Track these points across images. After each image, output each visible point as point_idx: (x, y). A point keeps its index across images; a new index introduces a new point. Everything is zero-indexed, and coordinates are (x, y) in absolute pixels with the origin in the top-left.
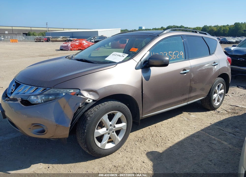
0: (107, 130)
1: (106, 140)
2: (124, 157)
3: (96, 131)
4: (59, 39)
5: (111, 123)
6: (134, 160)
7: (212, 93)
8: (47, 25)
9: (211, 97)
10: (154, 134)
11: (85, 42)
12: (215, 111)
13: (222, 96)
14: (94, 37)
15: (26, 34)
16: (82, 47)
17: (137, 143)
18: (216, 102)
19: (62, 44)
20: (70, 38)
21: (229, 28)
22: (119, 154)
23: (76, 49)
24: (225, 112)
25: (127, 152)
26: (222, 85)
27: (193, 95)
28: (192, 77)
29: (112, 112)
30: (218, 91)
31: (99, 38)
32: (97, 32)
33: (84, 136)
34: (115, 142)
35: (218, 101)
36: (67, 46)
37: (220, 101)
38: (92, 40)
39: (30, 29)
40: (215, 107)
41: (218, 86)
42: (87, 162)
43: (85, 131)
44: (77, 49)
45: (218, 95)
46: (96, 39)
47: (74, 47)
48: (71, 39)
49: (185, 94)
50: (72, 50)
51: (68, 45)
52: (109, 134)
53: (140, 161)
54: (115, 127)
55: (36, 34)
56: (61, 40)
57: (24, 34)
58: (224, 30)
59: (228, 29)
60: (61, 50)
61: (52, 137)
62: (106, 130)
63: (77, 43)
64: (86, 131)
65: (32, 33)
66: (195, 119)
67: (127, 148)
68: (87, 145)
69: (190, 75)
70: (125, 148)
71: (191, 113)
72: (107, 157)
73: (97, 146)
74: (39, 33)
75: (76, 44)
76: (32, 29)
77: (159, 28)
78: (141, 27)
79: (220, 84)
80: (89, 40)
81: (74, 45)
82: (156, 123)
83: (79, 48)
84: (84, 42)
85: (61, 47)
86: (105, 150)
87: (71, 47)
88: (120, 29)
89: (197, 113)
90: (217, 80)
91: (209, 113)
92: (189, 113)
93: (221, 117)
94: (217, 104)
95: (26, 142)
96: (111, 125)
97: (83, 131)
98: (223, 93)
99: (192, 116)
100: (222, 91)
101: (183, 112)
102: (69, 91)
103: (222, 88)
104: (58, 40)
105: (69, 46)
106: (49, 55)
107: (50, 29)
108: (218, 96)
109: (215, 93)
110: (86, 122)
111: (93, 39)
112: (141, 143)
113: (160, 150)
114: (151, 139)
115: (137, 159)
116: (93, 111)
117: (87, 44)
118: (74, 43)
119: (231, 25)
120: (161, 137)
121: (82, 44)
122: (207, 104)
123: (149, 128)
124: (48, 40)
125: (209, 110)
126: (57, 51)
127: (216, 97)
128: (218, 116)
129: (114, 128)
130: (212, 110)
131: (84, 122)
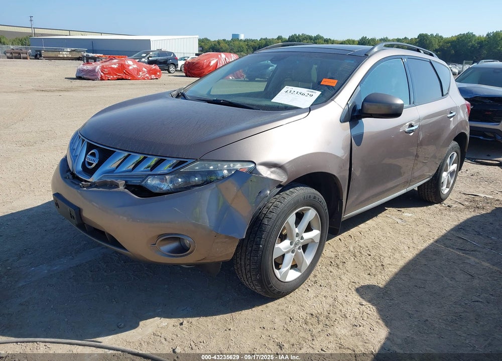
0: (291, 244)
1: (289, 265)
2: (319, 296)
3: (277, 246)
4: (64, 53)
5: (297, 230)
6: (341, 300)
7: (441, 170)
8: (31, 20)
9: (438, 178)
10: (356, 251)
11: (131, 64)
12: (443, 205)
13: (453, 175)
14: (147, 53)
16: (125, 74)
17: (331, 269)
18: (445, 187)
19: (80, 65)
20: (87, 51)
22: (308, 290)
23: (112, 77)
24: (461, 207)
25: (321, 286)
26: (455, 155)
28: (421, 139)
29: (303, 208)
30: (449, 166)
31: (159, 54)
32: (149, 41)
33: (257, 257)
34: (301, 267)
35: (447, 185)
36: (93, 71)
38: (143, 60)
40: (442, 196)
42: (253, 309)
43: (259, 247)
44: (115, 77)
45: (448, 174)
46: (151, 57)
47: (109, 74)
48: (91, 55)
50: (104, 80)
51: (95, 67)
52: (293, 252)
53: (354, 302)
54: (302, 238)
55: (5, 41)
56: (67, 57)
60: (79, 78)
61: (202, 260)
62: (289, 244)
63: (114, 64)
64: (261, 246)
66: (414, 219)
67: (316, 279)
68: (261, 275)
69: (418, 136)
70: (313, 280)
71: (402, 209)
72: (288, 297)
73: (276, 277)
74: (13, 38)
75: (113, 66)
77: (273, 39)
78: (238, 35)
80: (138, 59)
81: (110, 69)
82: (349, 229)
83: (119, 75)
84: (130, 62)
85: (80, 71)
86: (287, 284)
87: (102, 74)
88: (198, 36)
89: (412, 209)
90: (450, 146)
91: (432, 208)
92: (398, 209)
93: (459, 215)
94: (446, 192)
95: (105, 274)
96: (297, 235)
97: (255, 247)
98: (456, 170)
99: (406, 214)
100: (455, 166)
101: (386, 208)
102: (233, 166)
104: (61, 56)
105: (96, 71)
106: (58, 89)
107: (37, 31)
108: (447, 177)
110: (261, 228)
111: (144, 57)
112: (339, 268)
113: (381, 280)
114: (353, 259)
115: (346, 298)
116: (272, 207)
117: (135, 66)
118: (107, 63)
119: (411, 39)
120: (370, 255)
121: (126, 67)
123: (340, 239)
124: (37, 56)
125: (431, 203)
126: (72, 80)
127: (445, 179)
128: (452, 214)
129: (302, 241)
130: (437, 204)
131: (257, 228)
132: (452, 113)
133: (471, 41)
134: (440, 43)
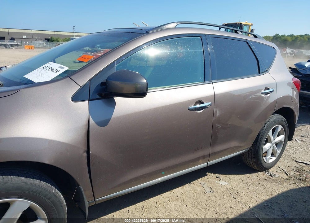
7: (260, 142)
8: (74, 28)
9: (258, 150)
12: (266, 174)
13: (280, 145)
15: (48, 40)
18: (269, 156)
21: (308, 39)
24: (284, 177)
26: (280, 127)
27: (218, 148)
28: (218, 115)
30: (272, 138)
35: (273, 155)
37: (277, 155)
39: (53, 33)
40: (266, 166)
41: (274, 130)
45: (273, 144)
49: (201, 148)
55: (60, 40)
57: (45, 39)
65: (55, 38)
66: (225, 189)
69: (213, 113)
71: (222, 176)
74: (64, 38)
76: (57, 33)
79: (278, 126)
90: (272, 120)
91: (254, 176)
93: (275, 188)
94: (271, 161)
98: (283, 140)
99: (223, 183)
100: (282, 137)
103: (282, 132)
107: (77, 34)
108: (272, 147)
109: (267, 141)
122: (252, 161)
125: (255, 171)
127: (269, 149)
128: (269, 185)
130: (261, 171)
132: (269, 89)
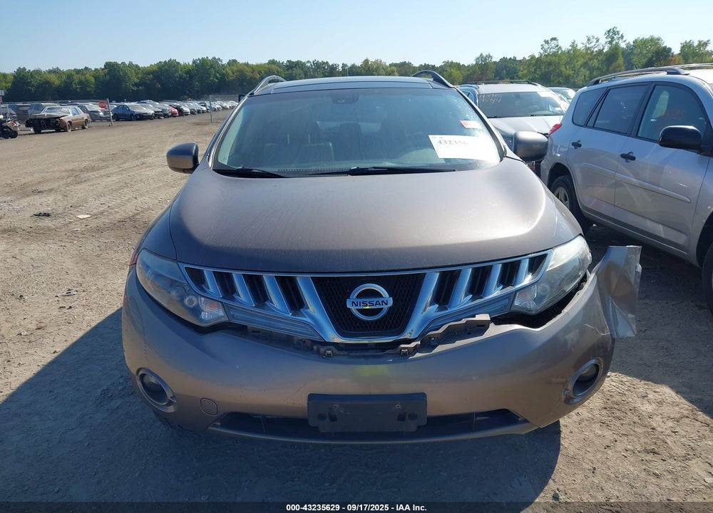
21: (95, 78)
58: (81, 82)
59: (93, 80)
119: (96, 70)
133: (177, 71)
134: (138, 74)
